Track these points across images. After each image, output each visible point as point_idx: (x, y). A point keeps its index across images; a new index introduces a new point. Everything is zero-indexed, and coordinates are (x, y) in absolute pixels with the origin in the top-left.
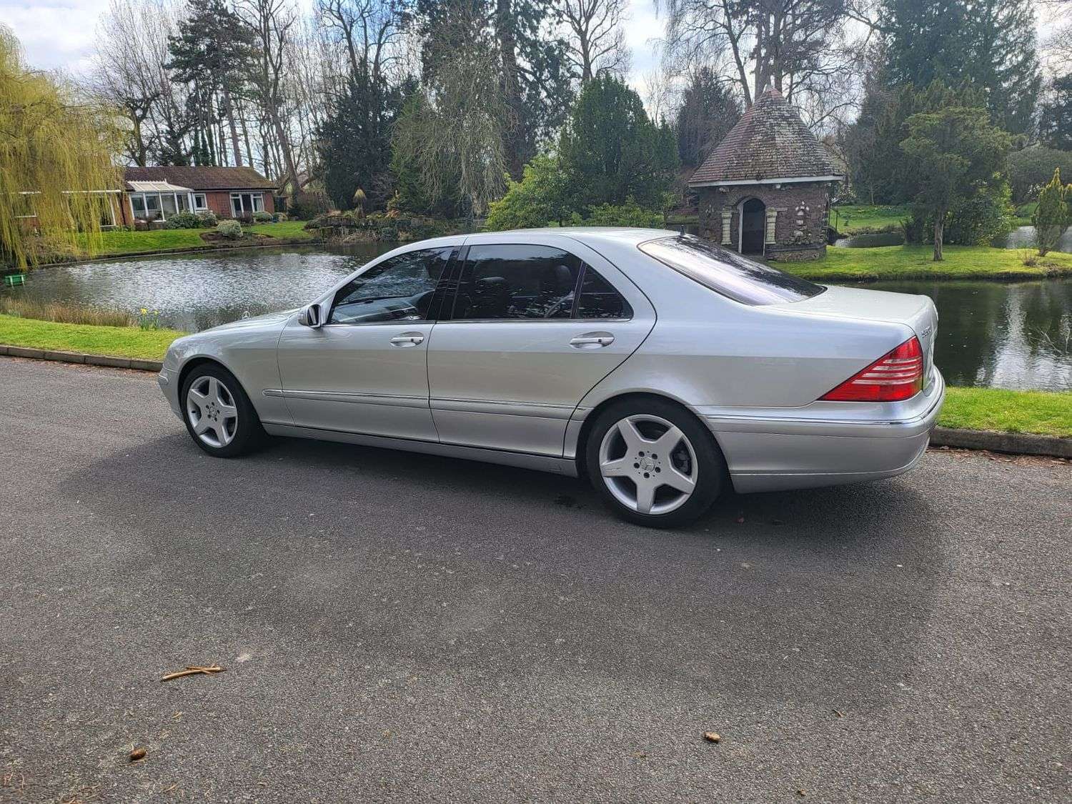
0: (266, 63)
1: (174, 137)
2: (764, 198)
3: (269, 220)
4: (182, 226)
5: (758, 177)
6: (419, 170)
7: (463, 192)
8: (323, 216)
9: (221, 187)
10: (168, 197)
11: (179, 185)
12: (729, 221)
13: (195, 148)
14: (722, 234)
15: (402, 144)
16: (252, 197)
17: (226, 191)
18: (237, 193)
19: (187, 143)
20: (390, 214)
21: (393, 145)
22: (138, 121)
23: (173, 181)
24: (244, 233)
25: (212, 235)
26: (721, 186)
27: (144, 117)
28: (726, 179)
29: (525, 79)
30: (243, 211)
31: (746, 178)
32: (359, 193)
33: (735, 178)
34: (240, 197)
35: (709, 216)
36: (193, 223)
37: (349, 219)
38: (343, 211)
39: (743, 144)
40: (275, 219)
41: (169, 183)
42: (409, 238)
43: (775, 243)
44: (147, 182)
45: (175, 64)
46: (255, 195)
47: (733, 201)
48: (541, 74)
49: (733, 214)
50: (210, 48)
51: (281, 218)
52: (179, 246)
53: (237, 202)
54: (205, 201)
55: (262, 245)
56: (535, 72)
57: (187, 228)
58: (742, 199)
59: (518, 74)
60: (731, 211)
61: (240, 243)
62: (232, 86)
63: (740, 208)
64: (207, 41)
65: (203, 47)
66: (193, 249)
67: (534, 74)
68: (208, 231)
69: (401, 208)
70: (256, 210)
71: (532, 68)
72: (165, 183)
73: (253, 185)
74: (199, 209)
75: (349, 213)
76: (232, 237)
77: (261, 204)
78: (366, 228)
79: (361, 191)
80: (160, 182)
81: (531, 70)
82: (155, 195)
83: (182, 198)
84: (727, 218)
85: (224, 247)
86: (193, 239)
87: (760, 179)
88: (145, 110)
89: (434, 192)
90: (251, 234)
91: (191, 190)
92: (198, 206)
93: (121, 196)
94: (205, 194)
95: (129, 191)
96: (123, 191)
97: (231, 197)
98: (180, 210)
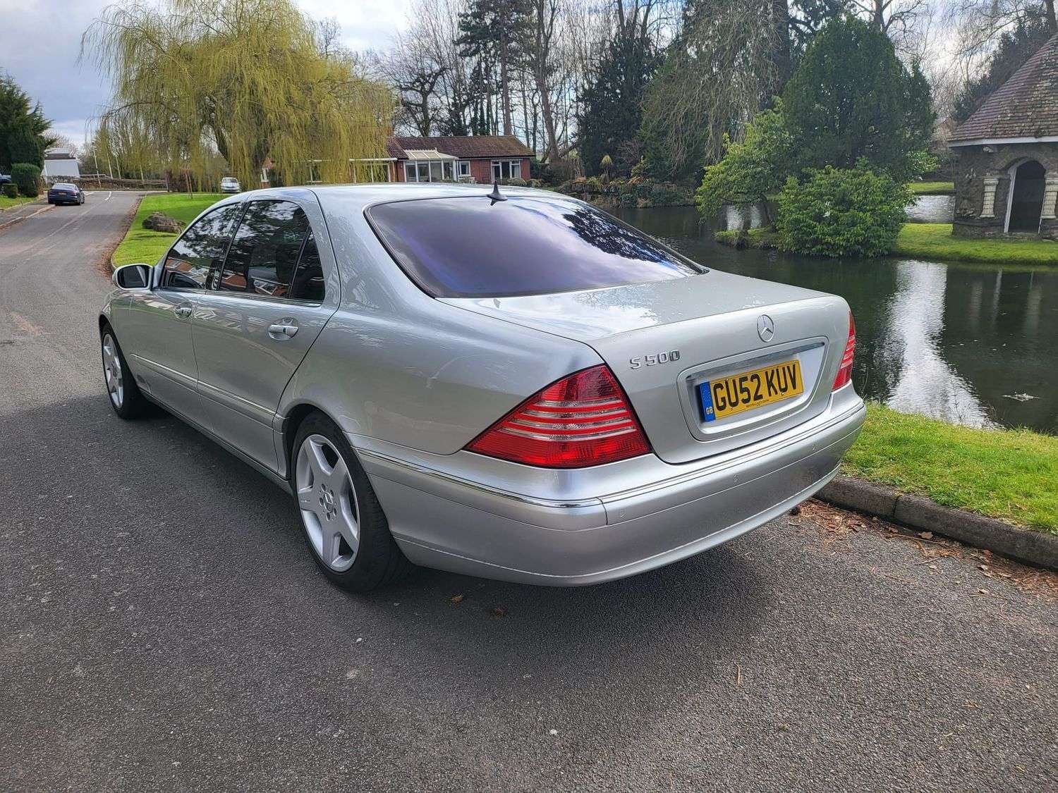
0: (539, 33)
1: (457, 109)
2: (1044, 160)
5: (1038, 134)
6: (665, 134)
7: (708, 155)
8: (568, 183)
9: (484, 155)
10: (436, 162)
11: (447, 154)
12: (993, 189)
13: (474, 120)
14: (983, 205)
15: (651, 107)
16: (511, 164)
17: (488, 159)
18: (497, 161)
19: (468, 114)
20: (634, 180)
21: (643, 109)
22: (425, 94)
23: (443, 150)
26: (986, 145)
27: (431, 90)
28: (994, 136)
29: (798, 30)
30: (501, 178)
31: (1021, 135)
32: (607, 159)
33: (1005, 135)
34: (500, 165)
35: (969, 183)
37: (593, 186)
38: (588, 177)
39: (1023, 93)
40: (529, 185)
41: (439, 151)
42: (648, 205)
43: (1054, 217)
44: (420, 151)
45: (463, 40)
46: (513, 162)
47: (1002, 164)
48: (816, 25)
49: (999, 180)
50: (494, 21)
51: (534, 184)
53: (497, 169)
54: (469, 169)
56: (810, 22)
58: (1016, 161)
59: (790, 26)
60: (998, 177)
62: (508, 58)
63: (1012, 174)
64: (493, 15)
65: (488, 22)
67: (807, 24)
69: (645, 174)
70: (513, 176)
71: (806, 18)
72: (435, 151)
73: (513, 154)
74: (463, 176)
75: (594, 179)
77: (518, 171)
78: (607, 194)
79: (608, 157)
80: (431, 151)
81: (803, 20)
82: (426, 163)
83: (448, 166)
84: (990, 185)
87: (1040, 137)
88: (432, 84)
89: (678, 156)
91: (456, 158)
92: (462, 173)
93: (396, 163)
94: (469, 162)
95: (402, 159)
96: (398, 159)
97: (492, 165)
98: (445, 177)
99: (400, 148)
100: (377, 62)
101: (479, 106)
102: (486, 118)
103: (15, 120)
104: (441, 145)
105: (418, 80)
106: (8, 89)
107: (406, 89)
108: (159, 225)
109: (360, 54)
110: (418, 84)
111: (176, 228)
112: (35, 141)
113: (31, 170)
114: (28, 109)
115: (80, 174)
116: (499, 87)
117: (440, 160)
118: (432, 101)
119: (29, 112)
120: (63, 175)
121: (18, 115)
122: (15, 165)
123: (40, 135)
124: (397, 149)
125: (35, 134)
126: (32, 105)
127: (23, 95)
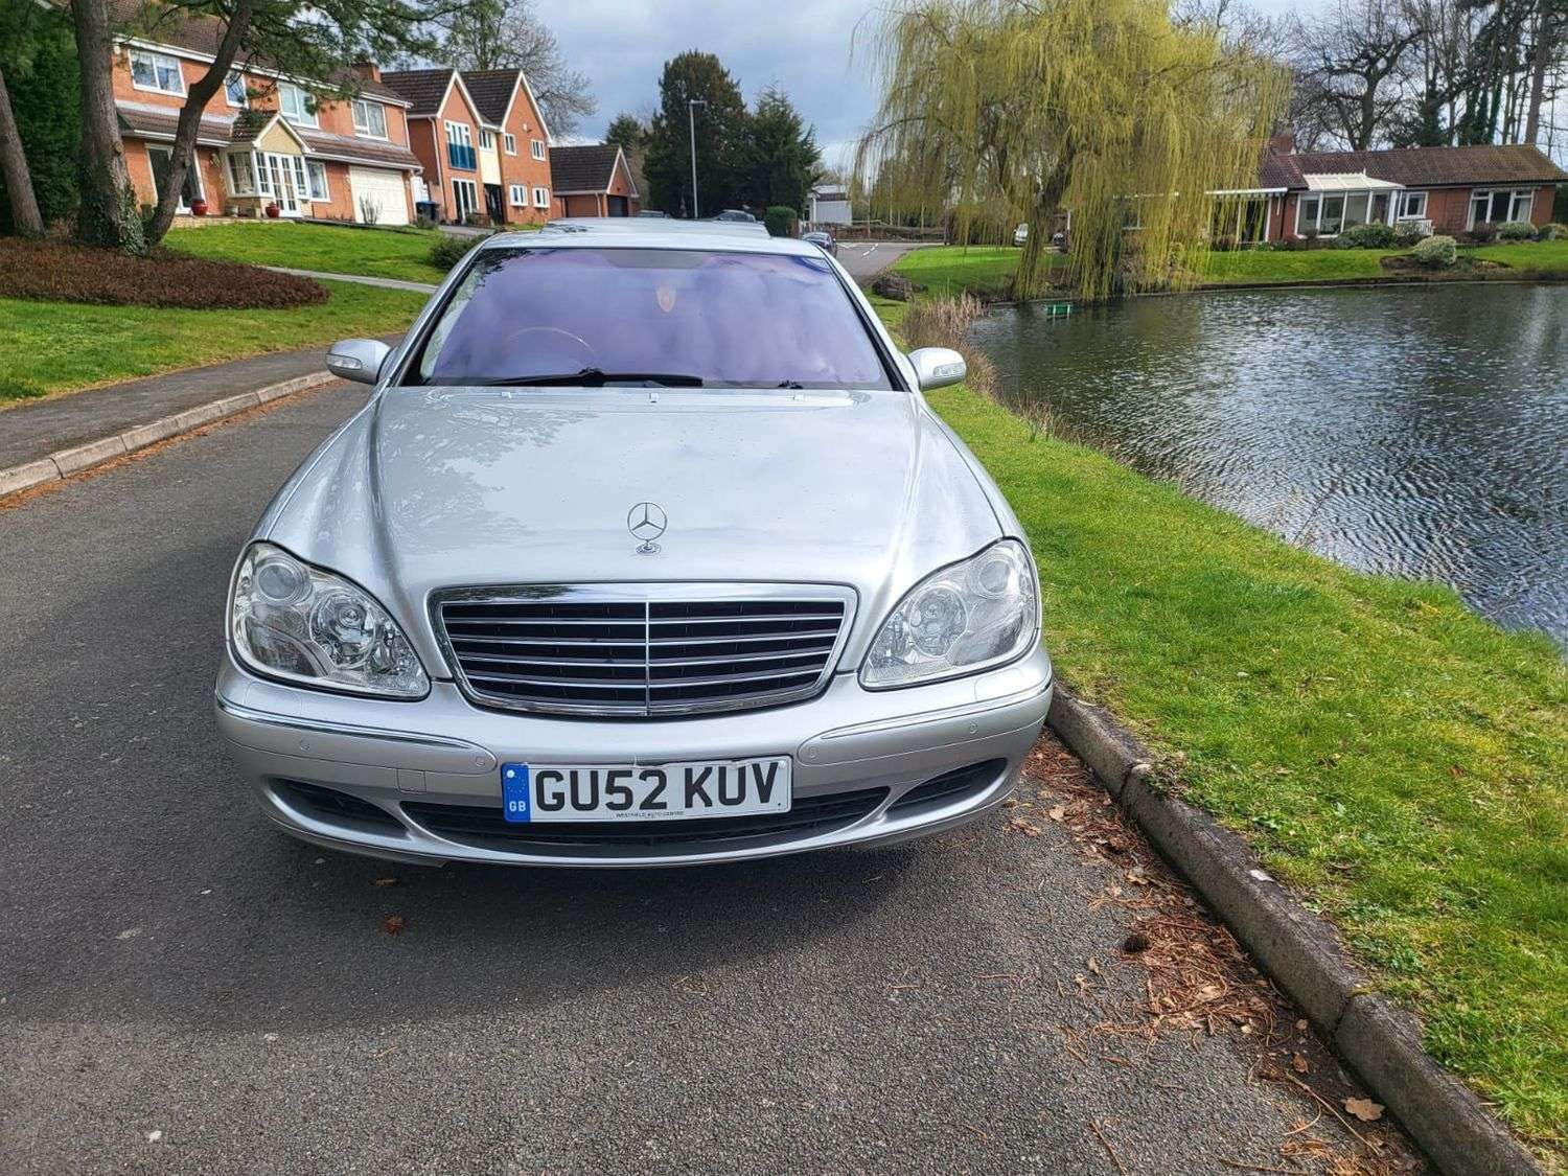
1: (1432, 101)
3: (1528, 237)
4: (1360, 244)
9: (1460, 181)
10: (1359, 197)
11: (1390, 180)
16: (1513, 196)
17: (1467, 187)
18: (1485, 190)
22: (1373, 79)
24: (1459, 258)
25: (1402, 260)
27: (1387, 71)
30: (1488, 220)
34: (1491, 197)
36: (1383, 239)
40: (1543, 235)
41: (1370, 175)
44: (1335, 175)
46: (1519, 193)
52: (1338, 276)
53: (1482, 206)
54: (1424, 205)
55: (1483, 279)
57: (1366, 248)
61: (1443, 274)
66: (1358, 281)
68: (1398, 253)
70: (1514, 217)
72: (1363, 175)
73: (1521, 176)
74: (1409, 217)
76: (1434, 263)
77: (1526, 208)
80: (1355, 175)
82: (1340, 195)
83: (1382, 199)
85: (1412, 280)
86: (1365, 266)
88: (1391, 61)
90: (1470, 262)
91: (1401, 186)
92: (1409, 213)
93: (1285, 197)
94: (1427, 194)
95: (1298, 189)
96: (1290, 189)
97: (1472, 197)
98: (1373, 219)
99: (1297, 171)
100: (1299, 30)
101: (1481, 94)
102: (1489, 114)
103: (780, 152)
104: (1379, 166)
105: (1365, 55)
106: (781, 109)
107: (1337, 73)
108: (889, 289)
109: (1274, 20)
110: (1364, 61)
111: (907, 294)
112: (800, 177)
113: (787, 215)
114: (800, 134)
115: (854, 219)
116: (1529, 57)
117: (1368, 191)
118: (1389, 88)
119: (801, 139)
120: (830, 221)
121: (785, 143)
122: (772, 209)
123: (807, 168)
124: (1292, 172)
125: (801, 168)
126: (804, 128)
127: (795, 117)
